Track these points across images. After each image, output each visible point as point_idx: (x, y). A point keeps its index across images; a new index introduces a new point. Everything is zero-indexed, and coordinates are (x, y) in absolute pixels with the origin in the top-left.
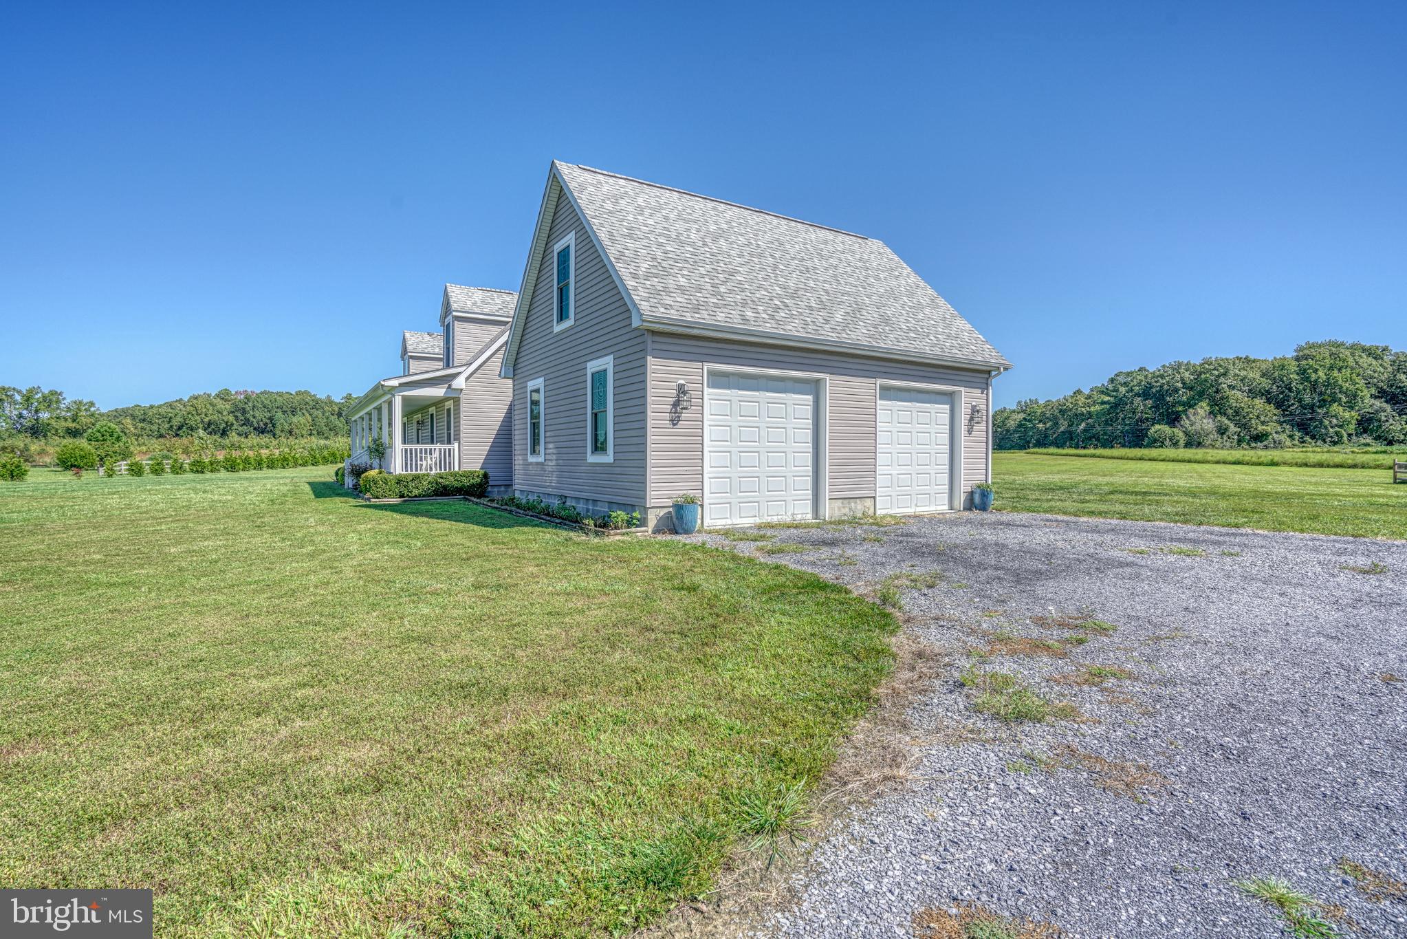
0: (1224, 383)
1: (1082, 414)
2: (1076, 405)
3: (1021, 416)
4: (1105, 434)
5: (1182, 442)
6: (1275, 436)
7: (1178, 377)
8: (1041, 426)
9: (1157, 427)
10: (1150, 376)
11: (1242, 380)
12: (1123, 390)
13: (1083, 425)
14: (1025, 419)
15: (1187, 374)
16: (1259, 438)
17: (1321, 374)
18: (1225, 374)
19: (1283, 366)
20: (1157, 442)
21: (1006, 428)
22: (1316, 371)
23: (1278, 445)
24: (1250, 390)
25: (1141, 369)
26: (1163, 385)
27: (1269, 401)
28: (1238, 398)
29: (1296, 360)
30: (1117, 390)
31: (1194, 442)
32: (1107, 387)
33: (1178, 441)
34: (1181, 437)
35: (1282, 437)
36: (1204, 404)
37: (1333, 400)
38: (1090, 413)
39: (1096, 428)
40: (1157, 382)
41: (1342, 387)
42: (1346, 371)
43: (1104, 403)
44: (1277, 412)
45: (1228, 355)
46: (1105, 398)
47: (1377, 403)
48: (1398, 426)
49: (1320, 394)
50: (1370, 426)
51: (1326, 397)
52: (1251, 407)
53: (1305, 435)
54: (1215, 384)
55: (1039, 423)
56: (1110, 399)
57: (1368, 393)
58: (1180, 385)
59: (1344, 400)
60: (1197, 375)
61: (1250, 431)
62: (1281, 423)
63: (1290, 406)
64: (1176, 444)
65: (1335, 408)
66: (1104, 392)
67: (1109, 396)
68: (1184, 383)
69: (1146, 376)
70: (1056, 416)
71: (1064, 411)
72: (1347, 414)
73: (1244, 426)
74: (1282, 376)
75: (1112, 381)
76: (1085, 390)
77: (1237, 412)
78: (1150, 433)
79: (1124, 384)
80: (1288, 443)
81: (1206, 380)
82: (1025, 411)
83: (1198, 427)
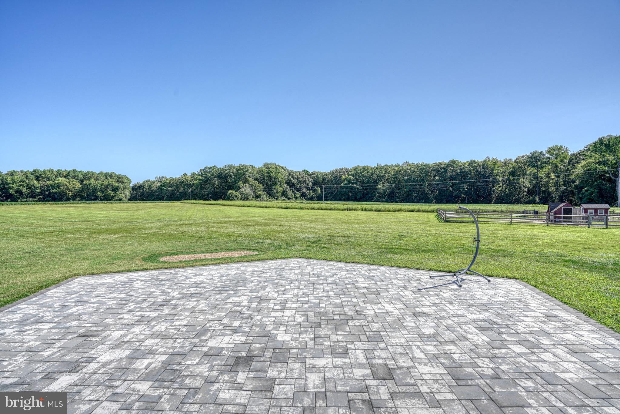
0: (247, 174)
1: (190, 184)
2: (187, 180)
3: (159, 184)
4: (200, 193)
5: (240, 198)
7: (231, 171)
8: (170, 189)
9: (230, 191)
10: (220, 169)
11: (252, 174)
12: (209, 175)
13: (191, 189)
15: (234, 170)
16: (258, 197)
17: (274, 174)
18: (247, 171)
19: (263, 170)
20: (230, 198)
21: (151, 189)
22: (272, 173)
23: (263, 200)
24: (254, 178)
25: (214, 166)
26: (226, 173)
27: (259, 182)
28: (251, 180)
29: (266, 168)
30: (206, 175)
31: (245, 198)
32: (201, 173)
33: (238, 198)
34: (239, 196)
35: (264, 196)
36: (241, 182)
37: (276, 184)
38: (194, 184)
39: (196, 191)
40: (224, 172)
41: (279, 179)
42: (280, 174)
43: (200, 180)
44: (262, 187)
45: (247, 164)
46: (200, 178)
47: (286, 186)
48: (291, 194)
49: (273, 181)
50: (284, 193)
51: (274, 183)
52: (256, 185)
53: (270, 195)
54: (244, 175)
55: (169, 187)
56: (203, 178)
57: (284, 182)
58: (232, 174)
59: (279, 184)
60: (238, 170)
61: (255, 194)
62: (263, 191)
63: (264, 185)
64: (238, 199)
65: (277, 187)
66: (200, 175)
67: (202, 177)
68: (233, 173)
69: (218, 169)
70: (177, 184)
71: (181, 182)
72: (280, 189)
73: (255, 193)
74: (262, 174)
75: (203, 170)
76: (189, 174)
77: (252, 186)
78: (228, 194)
79: (209, 172)
80: (266, 199)
81: (241, 173)
82: (161, 182)
83: (247, 192)
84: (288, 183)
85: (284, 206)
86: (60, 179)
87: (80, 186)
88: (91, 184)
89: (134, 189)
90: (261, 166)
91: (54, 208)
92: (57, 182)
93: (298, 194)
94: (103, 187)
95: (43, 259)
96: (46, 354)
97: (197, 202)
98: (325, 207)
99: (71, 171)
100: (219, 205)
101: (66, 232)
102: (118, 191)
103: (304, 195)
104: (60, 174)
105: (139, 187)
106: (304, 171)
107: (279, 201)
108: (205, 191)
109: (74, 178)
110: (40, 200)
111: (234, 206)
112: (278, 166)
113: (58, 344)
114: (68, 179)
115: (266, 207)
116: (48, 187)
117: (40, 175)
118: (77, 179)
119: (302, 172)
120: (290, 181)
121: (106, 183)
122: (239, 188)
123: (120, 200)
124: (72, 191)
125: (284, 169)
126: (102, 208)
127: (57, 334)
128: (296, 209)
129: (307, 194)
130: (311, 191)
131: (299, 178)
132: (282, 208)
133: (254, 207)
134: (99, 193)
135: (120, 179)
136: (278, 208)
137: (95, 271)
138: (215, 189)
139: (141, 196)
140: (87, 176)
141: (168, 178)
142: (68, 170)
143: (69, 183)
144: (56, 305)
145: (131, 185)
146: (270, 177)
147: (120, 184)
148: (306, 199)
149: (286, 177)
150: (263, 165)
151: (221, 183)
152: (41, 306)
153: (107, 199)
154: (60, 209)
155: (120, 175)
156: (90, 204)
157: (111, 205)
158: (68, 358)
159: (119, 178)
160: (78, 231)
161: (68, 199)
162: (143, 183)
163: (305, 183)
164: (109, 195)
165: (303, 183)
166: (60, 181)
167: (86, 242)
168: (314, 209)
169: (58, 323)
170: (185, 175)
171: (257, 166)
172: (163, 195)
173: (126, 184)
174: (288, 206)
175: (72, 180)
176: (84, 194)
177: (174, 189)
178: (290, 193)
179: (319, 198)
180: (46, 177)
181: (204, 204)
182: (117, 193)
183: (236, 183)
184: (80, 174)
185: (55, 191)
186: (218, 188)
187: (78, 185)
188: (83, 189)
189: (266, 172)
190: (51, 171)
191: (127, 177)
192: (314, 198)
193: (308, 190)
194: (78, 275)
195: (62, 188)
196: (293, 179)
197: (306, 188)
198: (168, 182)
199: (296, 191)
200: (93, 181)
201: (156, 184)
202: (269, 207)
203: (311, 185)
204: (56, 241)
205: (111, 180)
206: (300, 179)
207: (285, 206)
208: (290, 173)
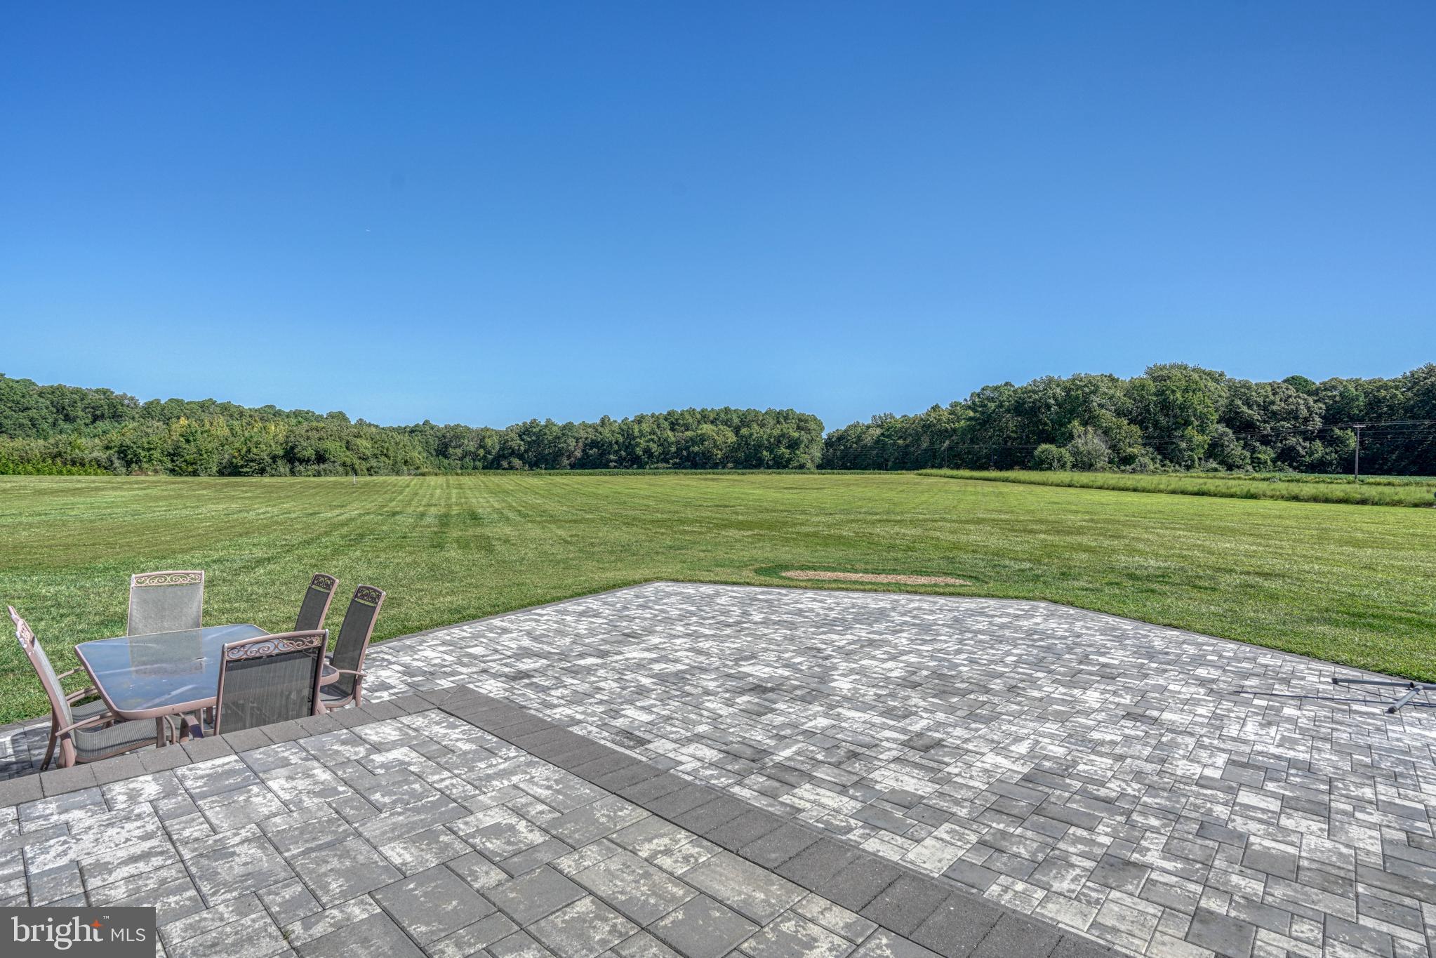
0: (1096, 400)
1: (946, 431)
2: (939, 420)
3: (879, 431)
4: (969, 453)
5: (1069, 465)
6: (1141, 459)
7: (1050, 393)
8: (901, 442)
9: (1044, 446)
10: (1019, 391)
11: (1110, 399)
12: (992, 405)
13: (947, 442)
14: (882, 434)
15: (1058, 390)
16: (1127, 460)
17: (1178, 395)
18: (1094, 392)
19: (1144, 386)
20: (1042, 464)
21: (862, 443)
22: (1173, 392)
23: (1143, 469)
24: (1116, 410)
25: (1007, 384)
26: (1036, 400)
27: (1131, 422)
28: (1107, 417)
29: (1154, 379)
30: (985, 406)
31: (1084, 464)
32: (974, 403)
33: (1065, 463)
34: (1068, 458)
35: (1146, 460)
36: (1076, 423)
37: (1187, 423)
38: (954, 430)
39: (960, 446)
40: (1030, 397)
41: (1196, 410)
42: (1199, 394)
43: (970, 419)
44: (1140, 433)
45: (1094, 373)
46: (971, 414)
47: (1222, 428)
48: (1238, 451)
49: (1175, 416)
50: (1215, 451)
51: (1180, 420)
52: (1120, 427)
53: (1165, 458)
54: (1085, 401)
55: (899, 438)
56: (978, 415)
57: (1216, 417)
58: (1052, 401)
59: (1196, 423)
60: (1068, 391)
61: (1118, 453)
62: (1144, 445)
63: (1147, 428)
64: (1063, 466)
65: (1190, 431)
66: (969, 407)
67: (975, 411)
68: (1056, 400)
69: (1015, 392)
70: (917, 432)
71: (927, 427)
72: (1200, 438)
73: (1114, 448)
74: (1142, 397)
75: (978, 395)
76: (945, 406)
77: (1106, 432)
78: (1036, 453)
79: (992, 400)
80: (1152, 467)
81: (1077, 397)
82: (880, 426)
83: (1090, 447)
84: (1232, 420)
85: (1190, 488)
86: (705, 426)
87: (735, 439)
88: (751, 434)
89: (829, 443)
90: (1140, 373)
91: (687, 482)
92: (699, 432)
93: (1267, 454)
94: (772, 440)
95: (634, 555)
96: (587, 641)
97: (955, 472)
98: (1340, 495)
99: (722, 410)
100: (1006, 480)
101: (682, 521)
102: (798, 449)
103: (1288, 457)
104: (704, 417)
105: (839, 439)
106: (1292, 381)
107: (1193, 473)
108: (982, 449)
109: (726, 424)
110: (677, 466)
111: (1044, 484)
112: (1193, 370)
113: (601, 637)
114: (716, 426)
115: (1135, 490)
116: (687, 442)
117: (677, 420)
118: (729, 427)
119: (1284, 385)
120: (1237, 413)
121: (776, 432)
122: (1071, 437)
123: (802, 467)
124: (721, 450)
125: (1217, 378)
126: (760, 483)
127: (605, 629)
128: (1232, 496)
129: (1302, 452)
130: (1318, 443)
131: (1273, 403)
132: (1184, 492)
133: (1100, 488)
134: (765, 453)
135: (803, 423)
136: (1173, 492)
137: (681, 577)
138: (1006, 442)
139: (843, 458)
140: (746, 419)
141: (898, 417)
142: (717, 408)
143: (718, 434)
144: (618, 605)
145: (824, 435)
146: (1165, 406)
147: (803, 432)
148: (1295, 469)
149: (1223, 402)
150: (1147, 373)
151: (1022, 427)
152: (605, 603)
153: (780, 464)
154: (695, 483)
155: (803, 415)
156: (743, 474)
157: (778, 477)
158: (602, 647)
159: (800, 420)
160: (700, 522)
161: (715, 466)
162: (846, 431)
163: (1296, 418)
164: (782, 456)
165: (1284, 419)
166: (704, 431)
167: (698, 538)
168: (1296, 498)
169: (611, 620)
170: (935, 408)
171: (1125, 377)
172: (886, 456)
173: (814, 433)
174: (1205, 488)
175: (721, 427)
176: (741, 455)
177: (911, 442)
178: (1235, 449)
179: (1347, 466)
180: (684, 425)
181: (971, 478)
182: (797, 452)
183: (1061, 425)
184: (734, 416)
185: (696, 449)
186: (1015, 439)
187: (732, 438)
188: (739, 444)
189: (1153, 390)
190: (692, 412)
191: (815, 419)
192: (1330, 463)
193: (1305, 440)
194: (660, 579)
195: (707, 443)
196: (1250, 407)
197: (1296, 432)
198: (898, 426)
199: (1257, 444)
200: (755, 427)
201: (871, 431)
202: (1144, 490)
203: (1318, 423)
204: (663, 534)
205: (786, 426)
206: (1275, 408)
207: (1196, 489)
208: (1239, 391)
